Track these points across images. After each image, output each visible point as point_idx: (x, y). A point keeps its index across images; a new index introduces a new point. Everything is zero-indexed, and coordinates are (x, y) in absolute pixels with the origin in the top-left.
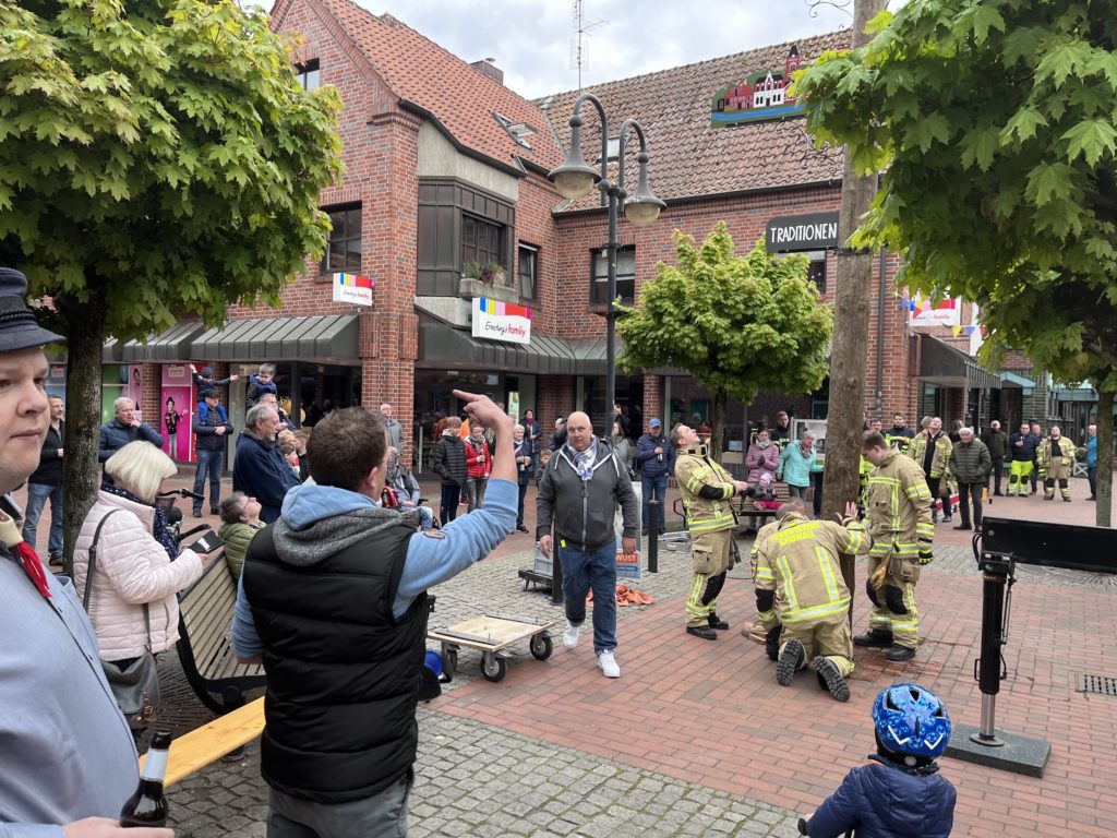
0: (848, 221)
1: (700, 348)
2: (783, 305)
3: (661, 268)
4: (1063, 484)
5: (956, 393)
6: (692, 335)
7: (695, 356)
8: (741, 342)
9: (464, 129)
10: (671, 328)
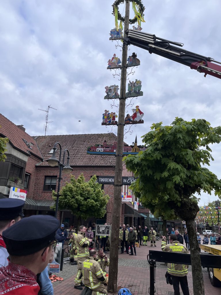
0: (116, 178)
1: (76, 205)
2: (97, 195)
3: (67, 183)
4: (155, 242)
5: (131, 218)
6: (74, 201)
7: (74, 207)
8: (86, 204)
9: (15, 142)
10: (69, 199)
